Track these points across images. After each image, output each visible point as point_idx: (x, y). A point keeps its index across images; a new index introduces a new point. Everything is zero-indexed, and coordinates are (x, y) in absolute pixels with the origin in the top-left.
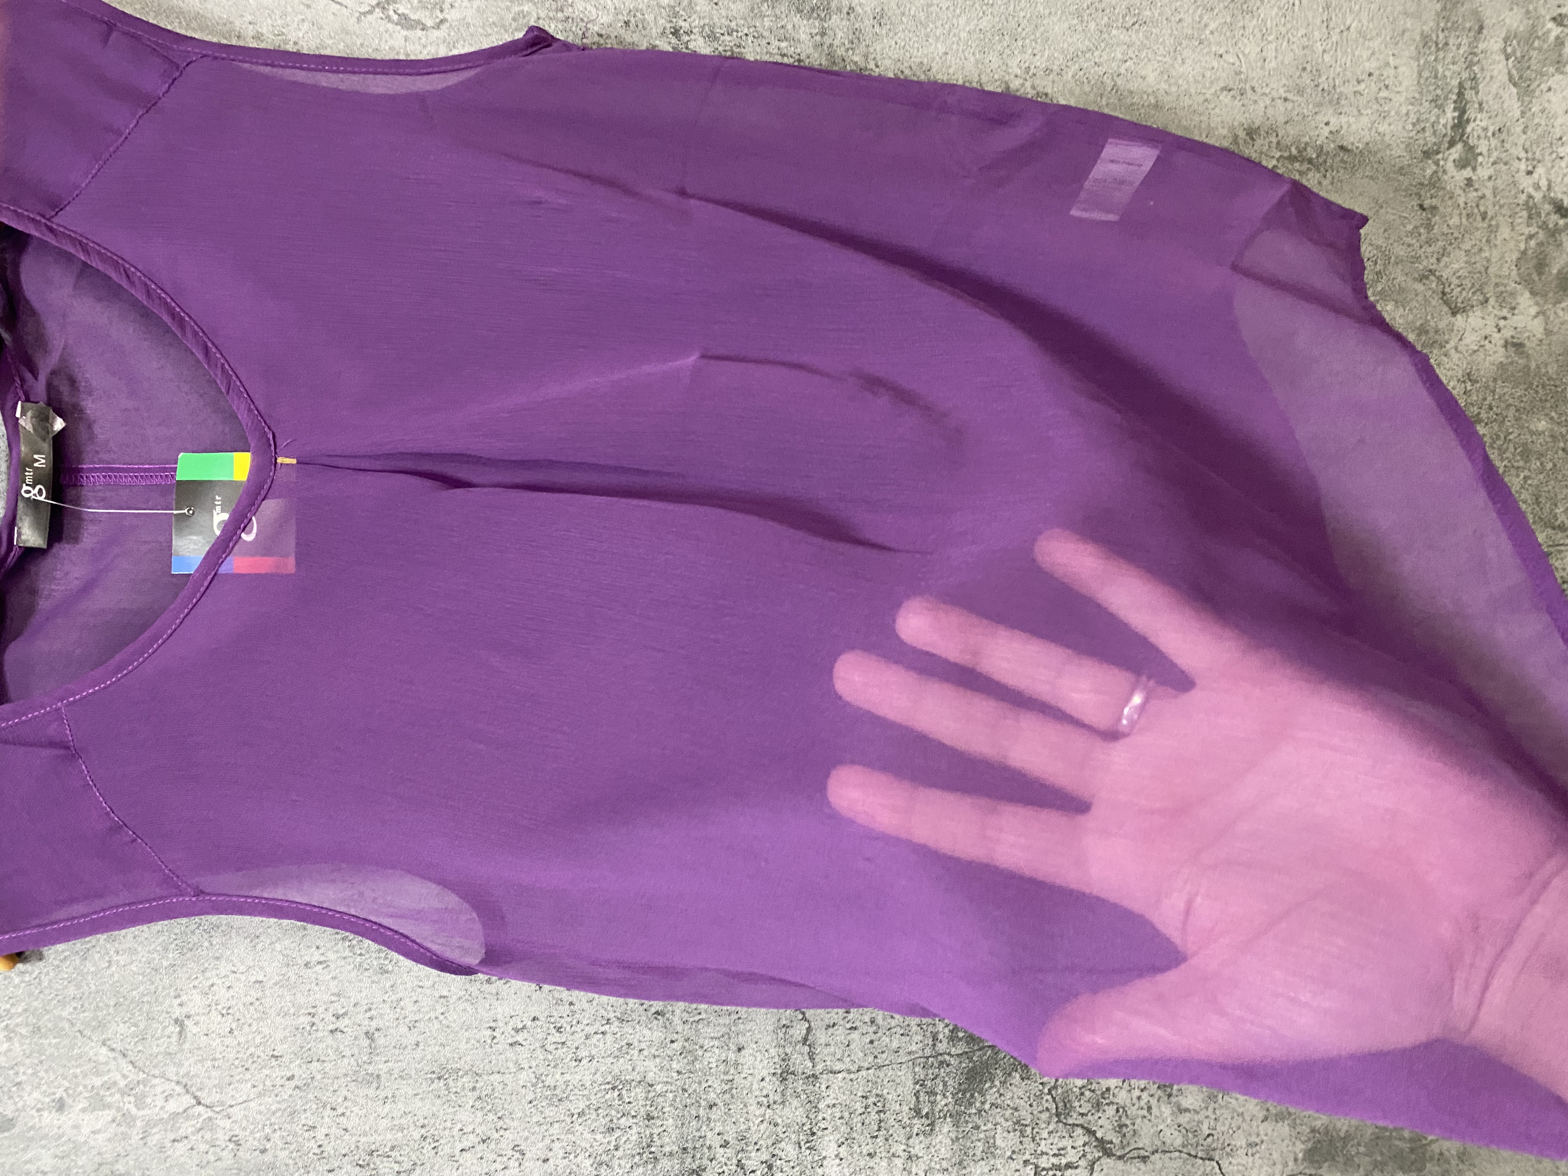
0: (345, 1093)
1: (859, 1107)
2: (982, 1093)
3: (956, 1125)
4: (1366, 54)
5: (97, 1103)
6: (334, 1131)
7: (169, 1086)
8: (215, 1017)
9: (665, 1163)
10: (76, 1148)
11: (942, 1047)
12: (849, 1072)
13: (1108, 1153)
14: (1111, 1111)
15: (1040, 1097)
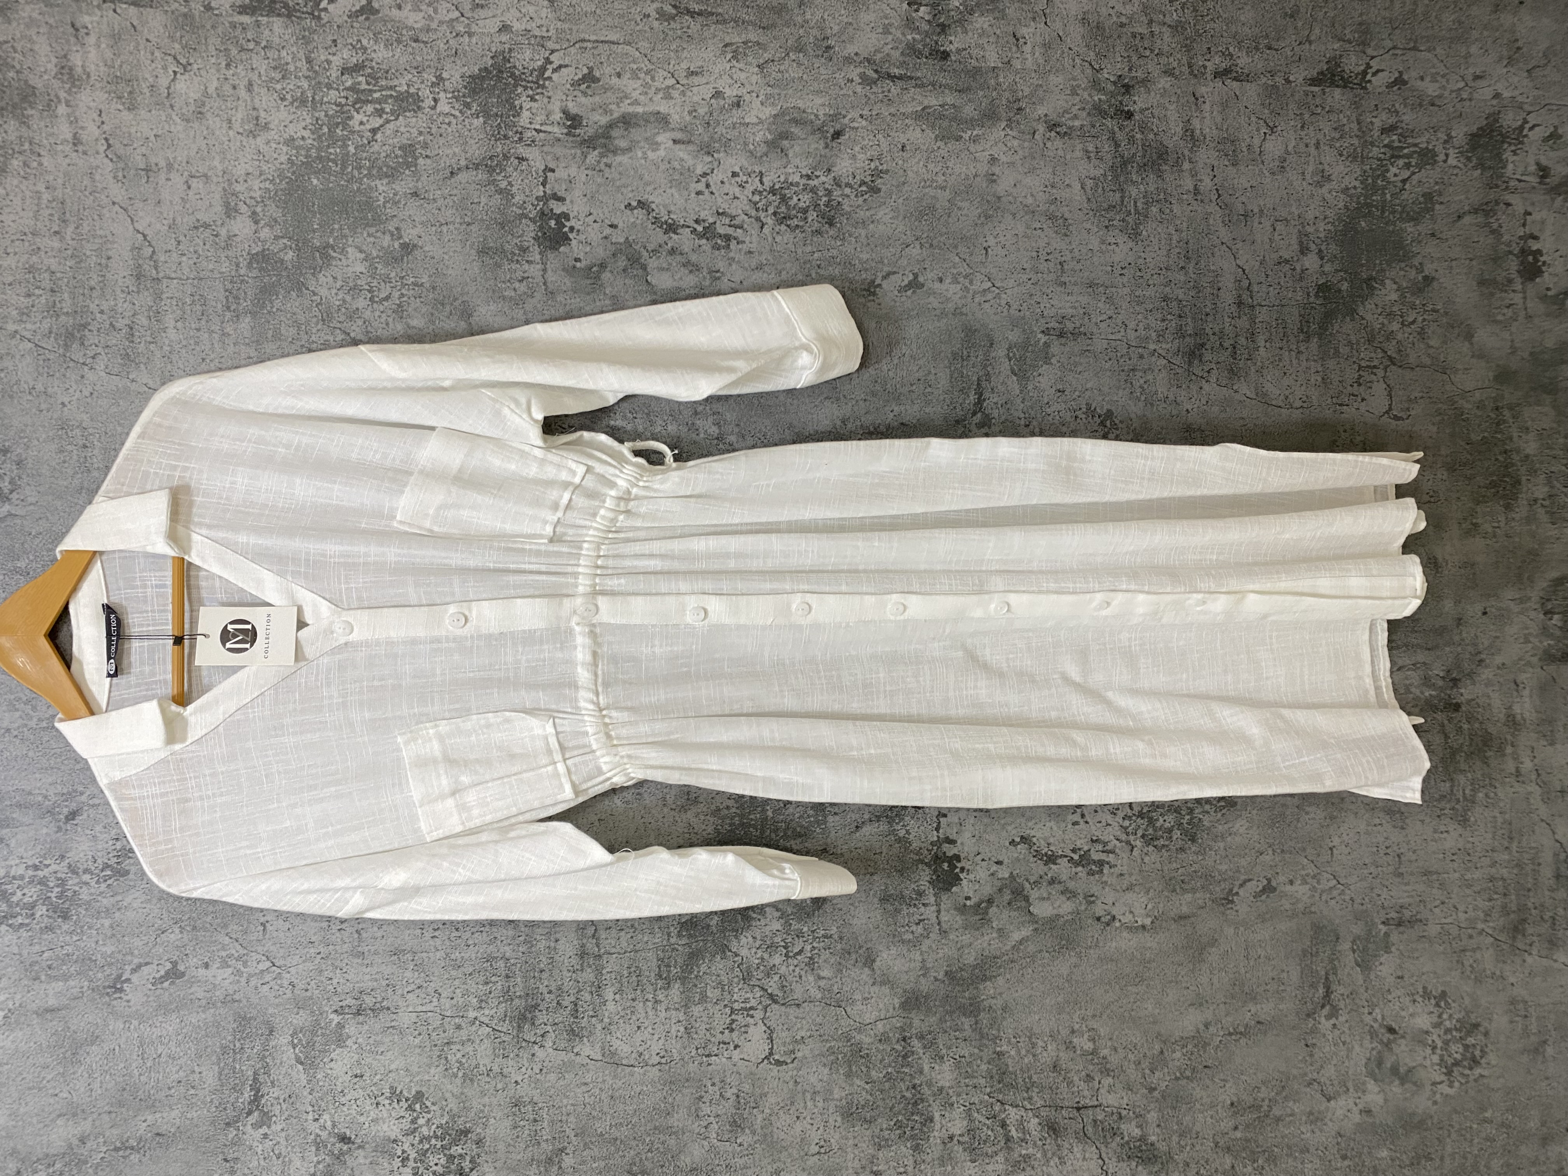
0: (346, 961)
1: (625, 973)
2: (698, 966)
3: (683, 984)
4: (916, 368)
5: (225, 965)
6: (341, 981)
7: (259, 957)
8: (281, 921)
9: (517, 1002)
10: (215, 986)
11: (673, 940)
12: (619, 953)
13: (775, 1002)
14: (776, 978)
15: (733, 969)
